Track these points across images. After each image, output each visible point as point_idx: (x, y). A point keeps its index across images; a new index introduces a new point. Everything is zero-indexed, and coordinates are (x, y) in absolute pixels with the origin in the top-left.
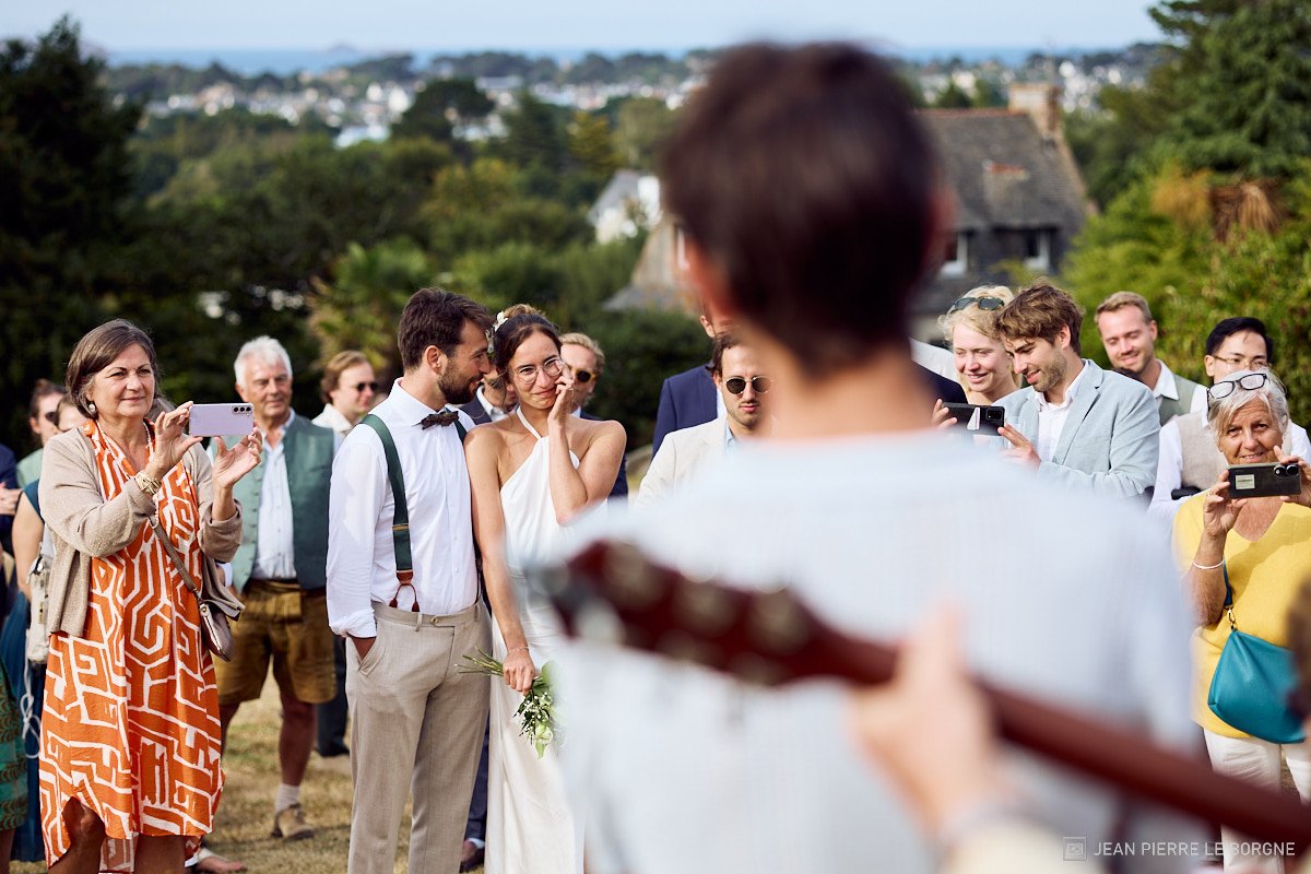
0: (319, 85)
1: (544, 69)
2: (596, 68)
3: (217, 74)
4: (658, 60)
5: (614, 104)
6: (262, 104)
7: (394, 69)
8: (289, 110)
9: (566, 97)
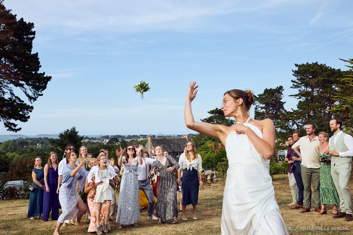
0: (98, 139)
1: (124, 137)
2: (130, 137)
3: (87, 138)
4: (137, 136)
5: (132, 141)
6: (92, 141)
7: (107, 137)
8: (95, 141)
9: (126, 140)
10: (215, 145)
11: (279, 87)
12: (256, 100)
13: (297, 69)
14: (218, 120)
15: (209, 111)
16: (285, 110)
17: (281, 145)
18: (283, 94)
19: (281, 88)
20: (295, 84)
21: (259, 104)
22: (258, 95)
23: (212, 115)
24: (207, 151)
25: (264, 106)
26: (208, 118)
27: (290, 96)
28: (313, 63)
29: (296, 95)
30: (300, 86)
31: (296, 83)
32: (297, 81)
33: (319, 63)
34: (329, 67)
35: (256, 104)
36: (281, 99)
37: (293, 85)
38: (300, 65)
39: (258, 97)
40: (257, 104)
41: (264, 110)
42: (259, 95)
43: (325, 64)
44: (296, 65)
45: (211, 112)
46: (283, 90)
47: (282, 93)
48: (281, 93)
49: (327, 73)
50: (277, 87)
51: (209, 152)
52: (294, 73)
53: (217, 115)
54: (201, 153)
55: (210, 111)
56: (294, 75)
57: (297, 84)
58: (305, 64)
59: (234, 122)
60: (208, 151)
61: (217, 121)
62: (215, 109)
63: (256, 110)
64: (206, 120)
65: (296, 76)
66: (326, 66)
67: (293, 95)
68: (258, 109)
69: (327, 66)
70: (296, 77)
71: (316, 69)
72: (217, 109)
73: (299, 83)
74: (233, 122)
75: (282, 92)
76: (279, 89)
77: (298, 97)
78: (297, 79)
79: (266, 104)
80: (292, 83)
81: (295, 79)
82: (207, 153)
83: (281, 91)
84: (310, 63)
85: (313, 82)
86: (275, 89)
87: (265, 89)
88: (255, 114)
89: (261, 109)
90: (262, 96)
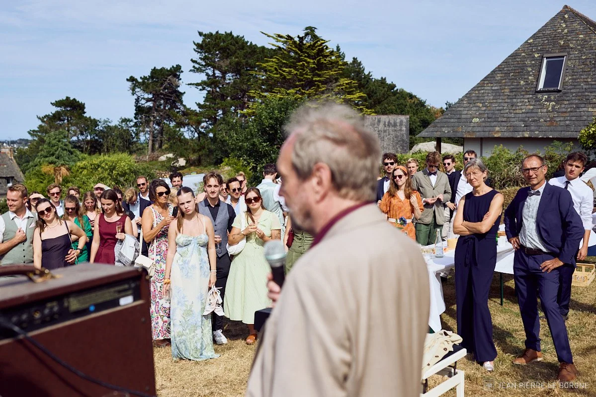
10: (55, 170)
11: (175, 66)
12: (137, 86)
13: (200, 40)
14: (71, 118)
15: (53, 102)
16: (184, 106)
17: (173, 164)
18: (181, 79)
19: (178, 68)
20: (197, 66)
21: (143, 94)
22: (141, 78)
23: (59, 109)
24: (42, 179)
25: (150, 96)
26: (51, 114)
27: (189, 84)
28: (226, 32)
29: (197, 85)
30: (205, 70)
31: (199, 64)
32: (199, 61)
33: (235, 34)
34: (248, 42)
35: (137, 93)
36: (179, 86)
37: (194, 67)
38: (205, 34)
39: (140, 80)
40: (139, 94)
41: (150, 104)
42: (143, 77)
43: (243, 37)
44: (200, 34)
45: (58, 104)
46: (182, 72)
47: (181, 77)
48: (178, 77)
49: (245, 51)
50: (173, 67)
51: (45, 182)
52: (195, 47)
53: (69, 109)
54: (31, 183)
55: (56, 101)
56: (196, 51)
57: (199, 66)
58: (214, 33)
59: (100, 122)
60: (44, 180)
61: (68, 119)
62: (65, 98)
63: (137, 104)
64: (48, 117)
65: (198, 52)
66: (244, 40)
67: (193, 84)
68: (140, 102)
69: (246, 40)
70: (199, 54)
71: (228, 43)
72: (68, 98)
73: (202, 65)
74: (98, 122)
75: (179, 75)
76: (174, 70)
77: (200, 87)
78: (200, 58)
79: (154, 95)
80: (193, 64)
81: (197, 56)
82: (42, 182)
83: (178, 73)
84: (222, 32)
85: (225, 64)
86: (169, 69)
87: (153, 68)
88: (136, 110)
89: (146, 102)
90: (148, 80)
